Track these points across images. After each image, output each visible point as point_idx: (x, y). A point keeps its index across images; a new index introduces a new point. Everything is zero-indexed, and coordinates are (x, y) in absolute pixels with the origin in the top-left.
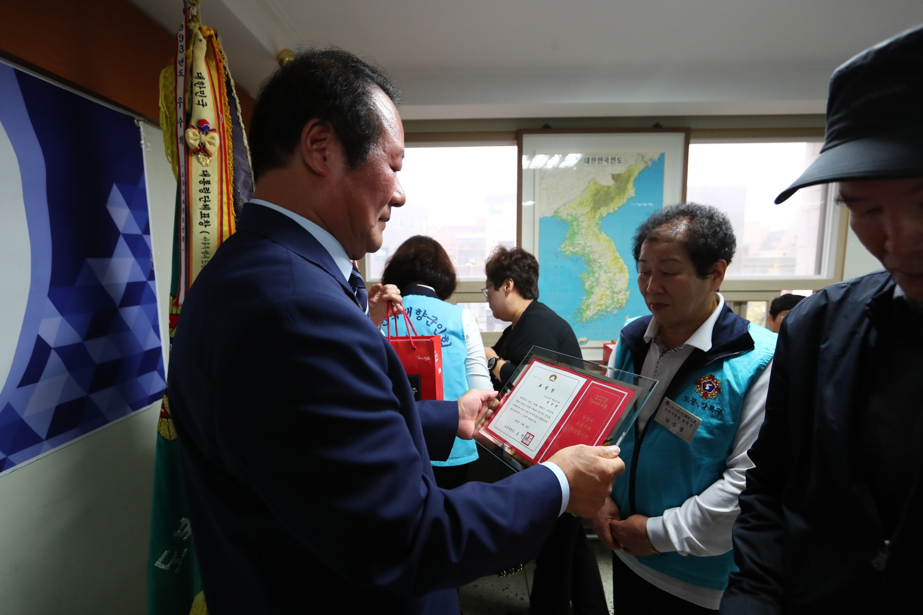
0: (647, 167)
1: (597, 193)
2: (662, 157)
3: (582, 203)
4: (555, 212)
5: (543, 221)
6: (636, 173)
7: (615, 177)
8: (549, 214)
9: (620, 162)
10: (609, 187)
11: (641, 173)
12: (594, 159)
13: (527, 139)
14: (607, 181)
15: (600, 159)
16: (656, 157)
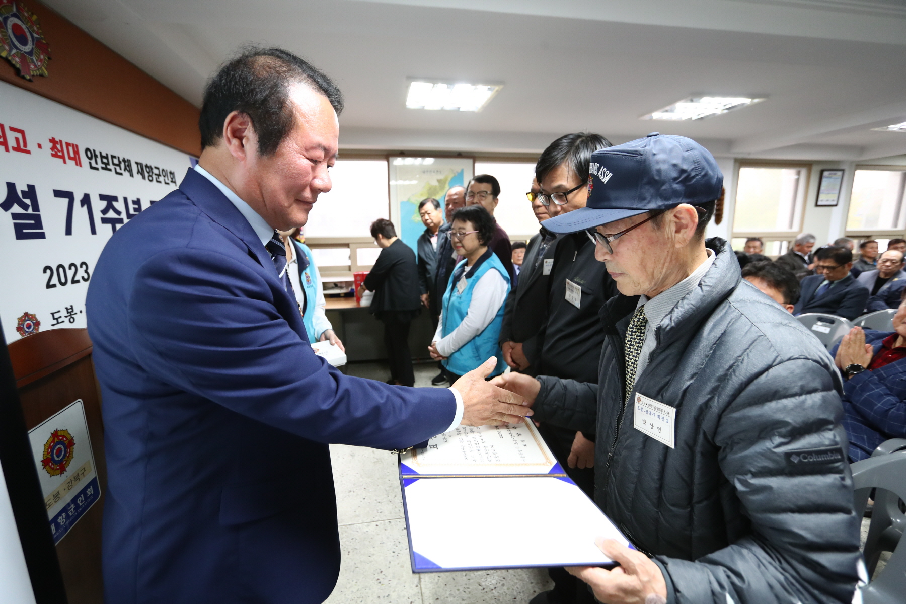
0: (455, 176)
1: (430, 189)
2: (462, 171)
3: (422, 195)
4: (409, 199)
5: (402, 203)
6: (449, 179)
7: (439, 181)
8: (405, 200)
9: (441, 173)
10: (436, 186)
11: (452, 179)
12: (427, 171)
13: (391, 159)
14: (435, 183)
15: (431, 171)
16: (459, 171)
